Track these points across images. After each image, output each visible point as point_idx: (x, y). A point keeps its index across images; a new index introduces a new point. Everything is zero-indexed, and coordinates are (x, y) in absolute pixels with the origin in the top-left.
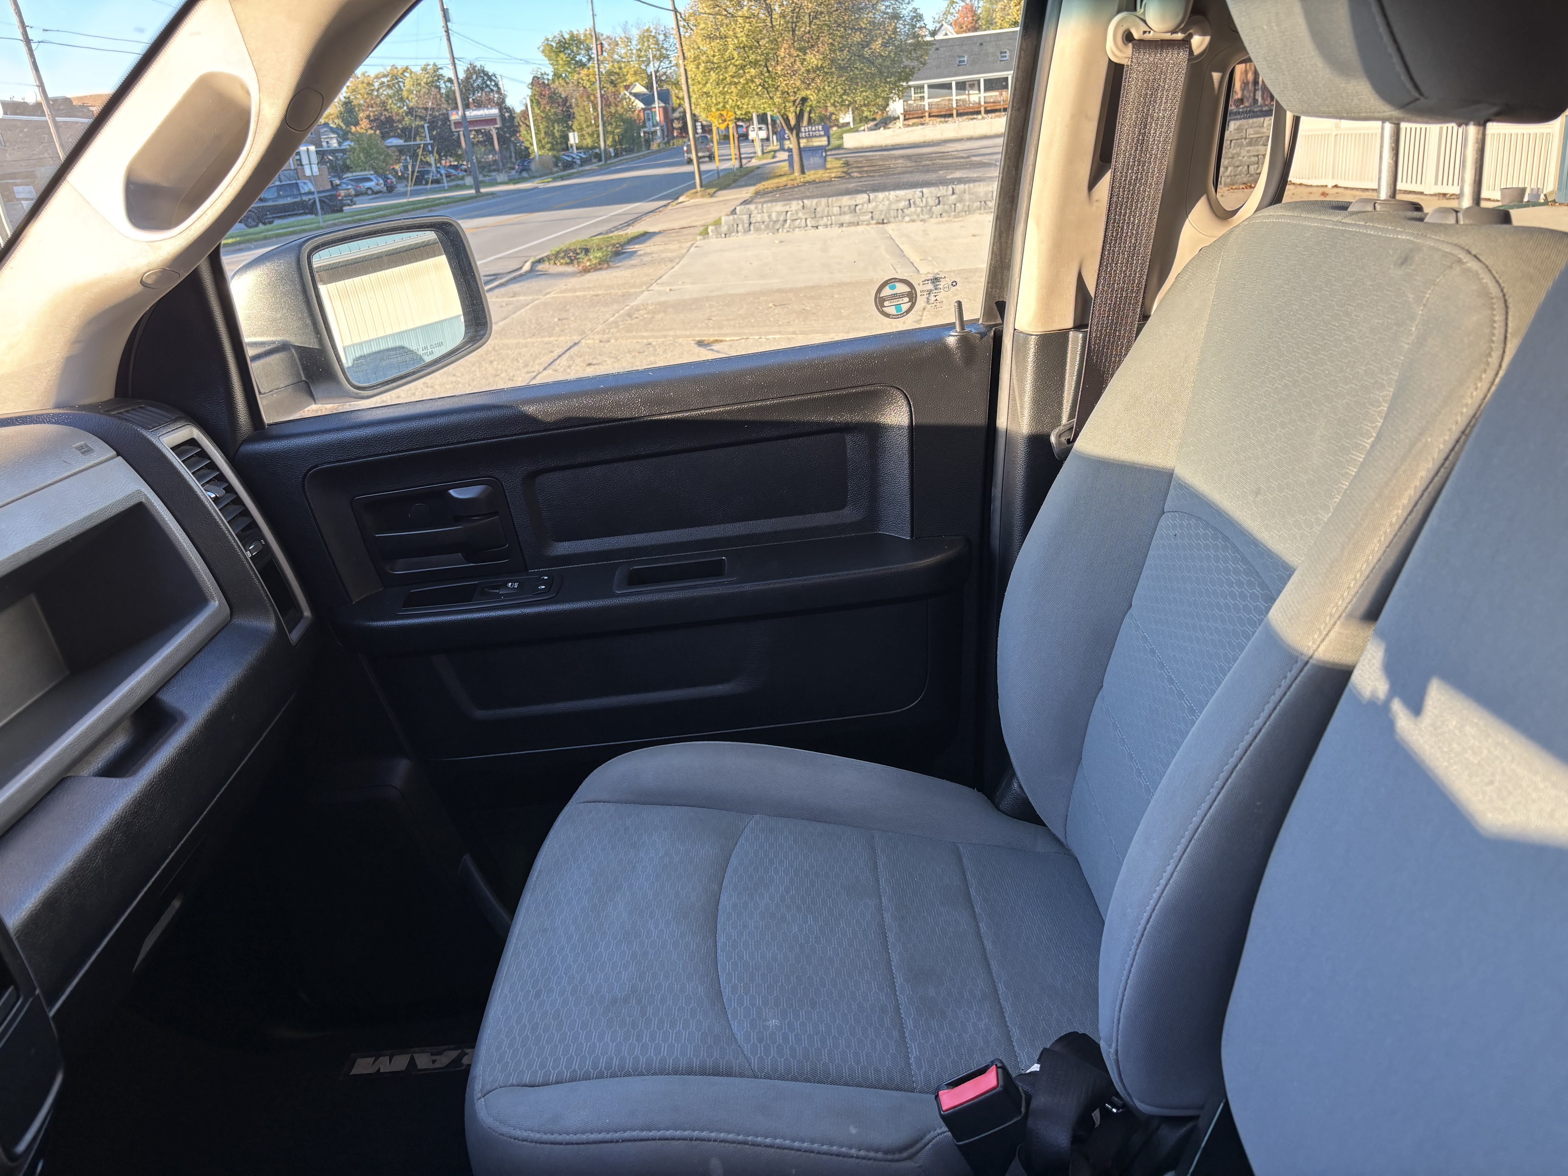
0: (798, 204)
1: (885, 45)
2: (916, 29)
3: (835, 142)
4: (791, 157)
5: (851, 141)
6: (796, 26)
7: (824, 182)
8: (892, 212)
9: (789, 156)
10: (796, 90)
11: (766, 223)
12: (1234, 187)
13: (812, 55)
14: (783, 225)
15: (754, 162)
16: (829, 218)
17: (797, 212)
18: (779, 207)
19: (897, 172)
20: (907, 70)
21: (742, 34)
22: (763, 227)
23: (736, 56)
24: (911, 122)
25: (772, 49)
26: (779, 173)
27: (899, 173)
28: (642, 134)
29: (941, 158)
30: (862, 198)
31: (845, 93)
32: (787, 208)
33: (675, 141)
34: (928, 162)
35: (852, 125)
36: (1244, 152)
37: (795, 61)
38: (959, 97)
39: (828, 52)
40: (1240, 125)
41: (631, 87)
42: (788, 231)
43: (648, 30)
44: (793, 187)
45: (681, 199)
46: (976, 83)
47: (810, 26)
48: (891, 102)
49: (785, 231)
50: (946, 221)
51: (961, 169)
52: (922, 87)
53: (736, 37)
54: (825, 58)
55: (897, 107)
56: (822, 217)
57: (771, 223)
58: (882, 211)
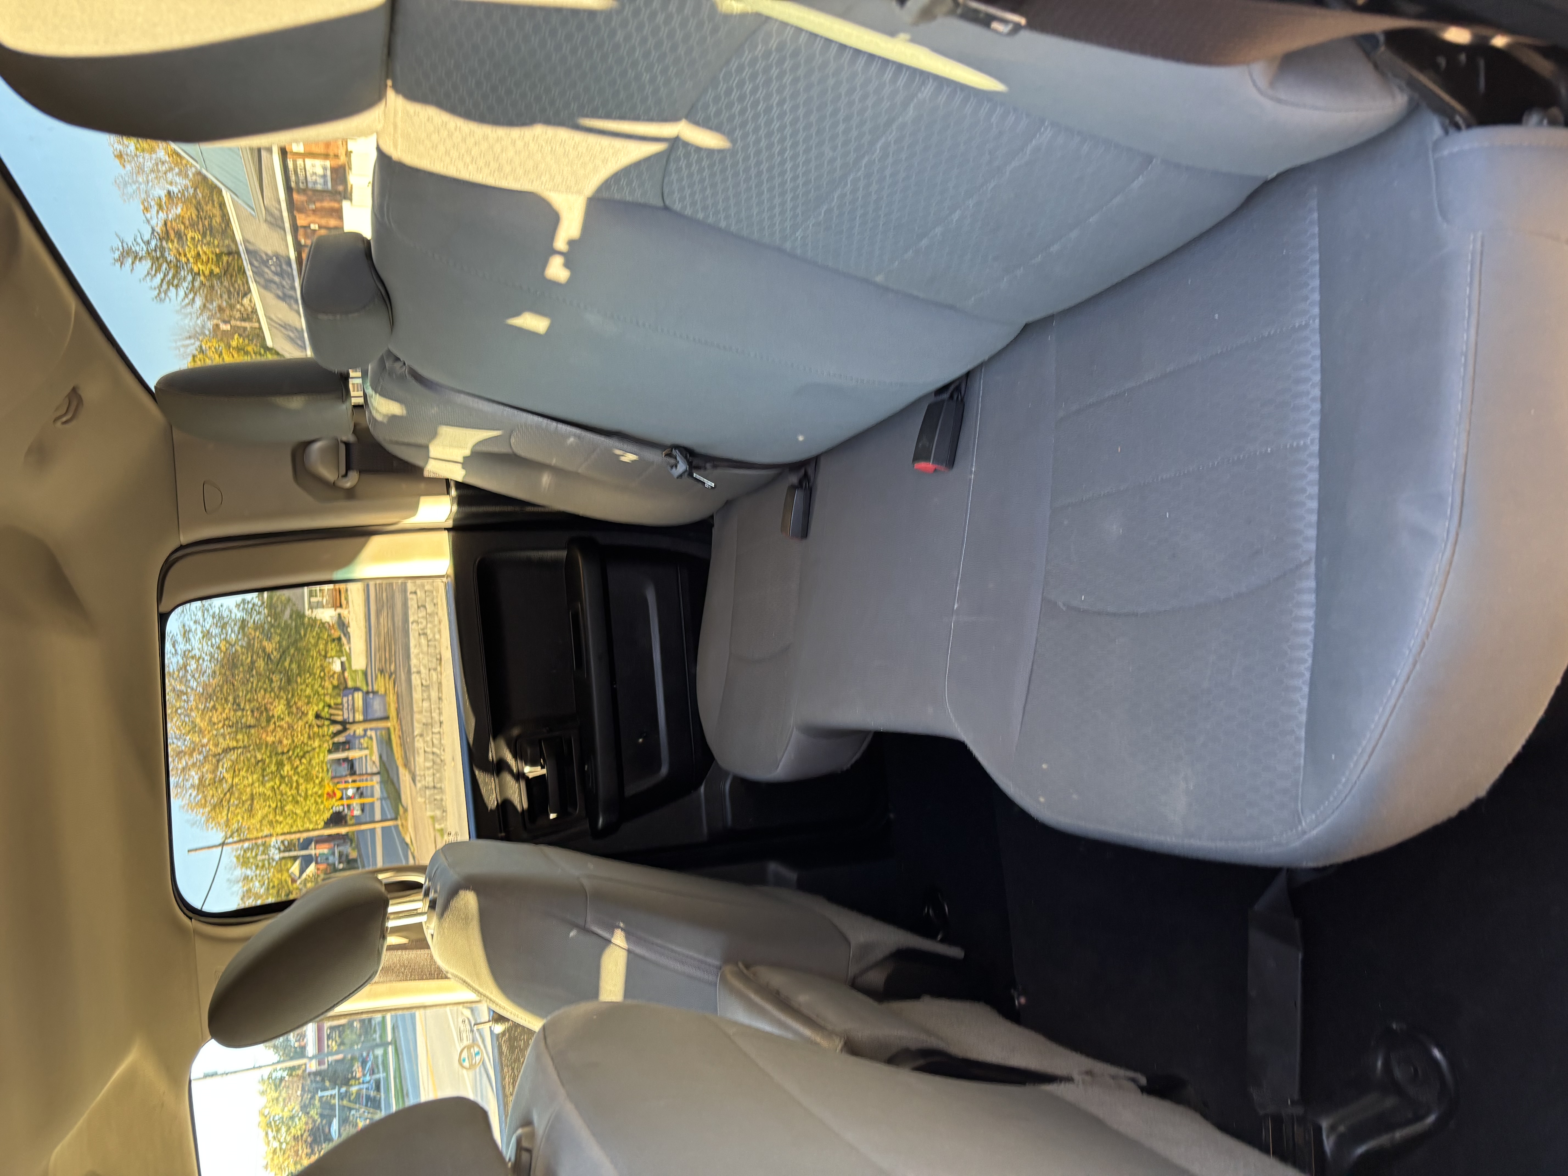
0: (418, 741)
1: (269, 639)
6: (245, 724)
7: (398, 704)
9: (371, 729)
10: (307, 725)
13: (275, 709)
14: (438, 755)
15: (376, 758)
17: (425, 742)
19: (392, 629)
20: (293, 615)
21: (250, 778)
22: (438, 775)
23: (272, 784)
25: (266, 748)
26: (388, 740)
27: (394, 628)
30: (415, 680)
31: (313, 674)
32: (421, 752)
35: (344, 659)
37: (279, 726)
39: (273, 694)
41: (293, 876)
42: (443, 751)
43: (238, 858)
44: (402, 731)
45: (408, 840)
47: (246, 711)
48: (323, 621)
49: (442, 754)
53: (253, 784)
54: (278, 697)
55: (328, 615)
56: (432, 718)
57: (435, 766)
58: (429, 661)
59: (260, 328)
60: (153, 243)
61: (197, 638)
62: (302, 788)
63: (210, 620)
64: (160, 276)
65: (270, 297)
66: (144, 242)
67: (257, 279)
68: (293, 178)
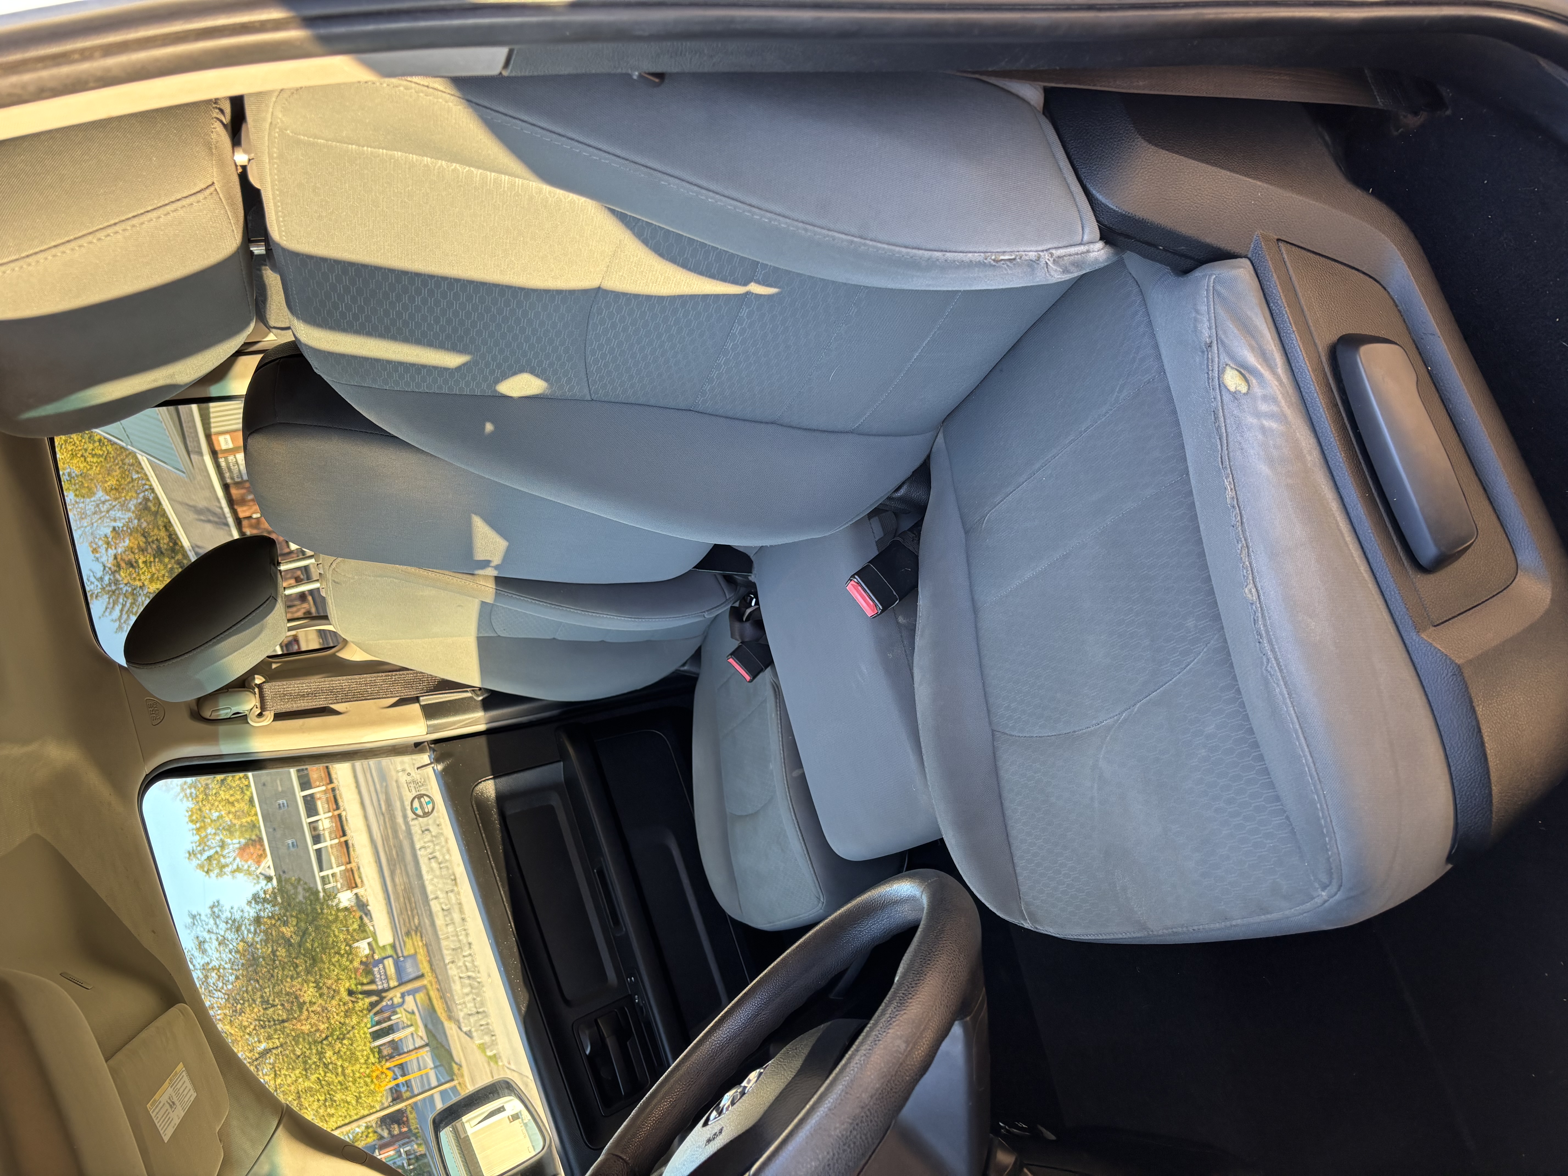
0: (451, 968)
1: (285, 923)
2: (268, 896)
3: (389, 952)
4: (409, 993)
5: (385, 937)
6: (278, 1020)
7: (428, 951)
8: (443, 873)
9: (409, 995)
10: (341, 1003)
11: (475, 997)
13: (305, 995)
14: (474, 979)
15: (422, 1032)
16: (459, 934)
17: (459, 968)
18: (456, 987)
19: (407, 882)
20: (307, 894)
21: (292, 1075)
22: (478, 999)
24: (358, 881)
25: (304, 1039)
26: (428, 1001)
27: (408, 877)
28: (411, 1167)
29: (388, 841)
30: (435, 906)
31: (338, 953)
32: (457, 978)
33: (412, 1128)
34: (394, 853)
35: (370, 940)
37: (312, 1012)
38: (328, 838)
39: (300, 979)
42: (479, 972)
44: (438, 982)
46: (312, 825)
47: (276, 1006)
48: (342, 906)
49: (478, 975)
52: (323, 878)
53: (296, 1081)
54: (306, 981)
55: (345, 899)
56: (459, 941)
57: (473, 991)
58: (444, 883)
60: (107, 578)
61: (213, 948)
62: (348, 1071)
63: (223, 926)
64: (118, 608)
66: (97, 580)
68: (227, 475)
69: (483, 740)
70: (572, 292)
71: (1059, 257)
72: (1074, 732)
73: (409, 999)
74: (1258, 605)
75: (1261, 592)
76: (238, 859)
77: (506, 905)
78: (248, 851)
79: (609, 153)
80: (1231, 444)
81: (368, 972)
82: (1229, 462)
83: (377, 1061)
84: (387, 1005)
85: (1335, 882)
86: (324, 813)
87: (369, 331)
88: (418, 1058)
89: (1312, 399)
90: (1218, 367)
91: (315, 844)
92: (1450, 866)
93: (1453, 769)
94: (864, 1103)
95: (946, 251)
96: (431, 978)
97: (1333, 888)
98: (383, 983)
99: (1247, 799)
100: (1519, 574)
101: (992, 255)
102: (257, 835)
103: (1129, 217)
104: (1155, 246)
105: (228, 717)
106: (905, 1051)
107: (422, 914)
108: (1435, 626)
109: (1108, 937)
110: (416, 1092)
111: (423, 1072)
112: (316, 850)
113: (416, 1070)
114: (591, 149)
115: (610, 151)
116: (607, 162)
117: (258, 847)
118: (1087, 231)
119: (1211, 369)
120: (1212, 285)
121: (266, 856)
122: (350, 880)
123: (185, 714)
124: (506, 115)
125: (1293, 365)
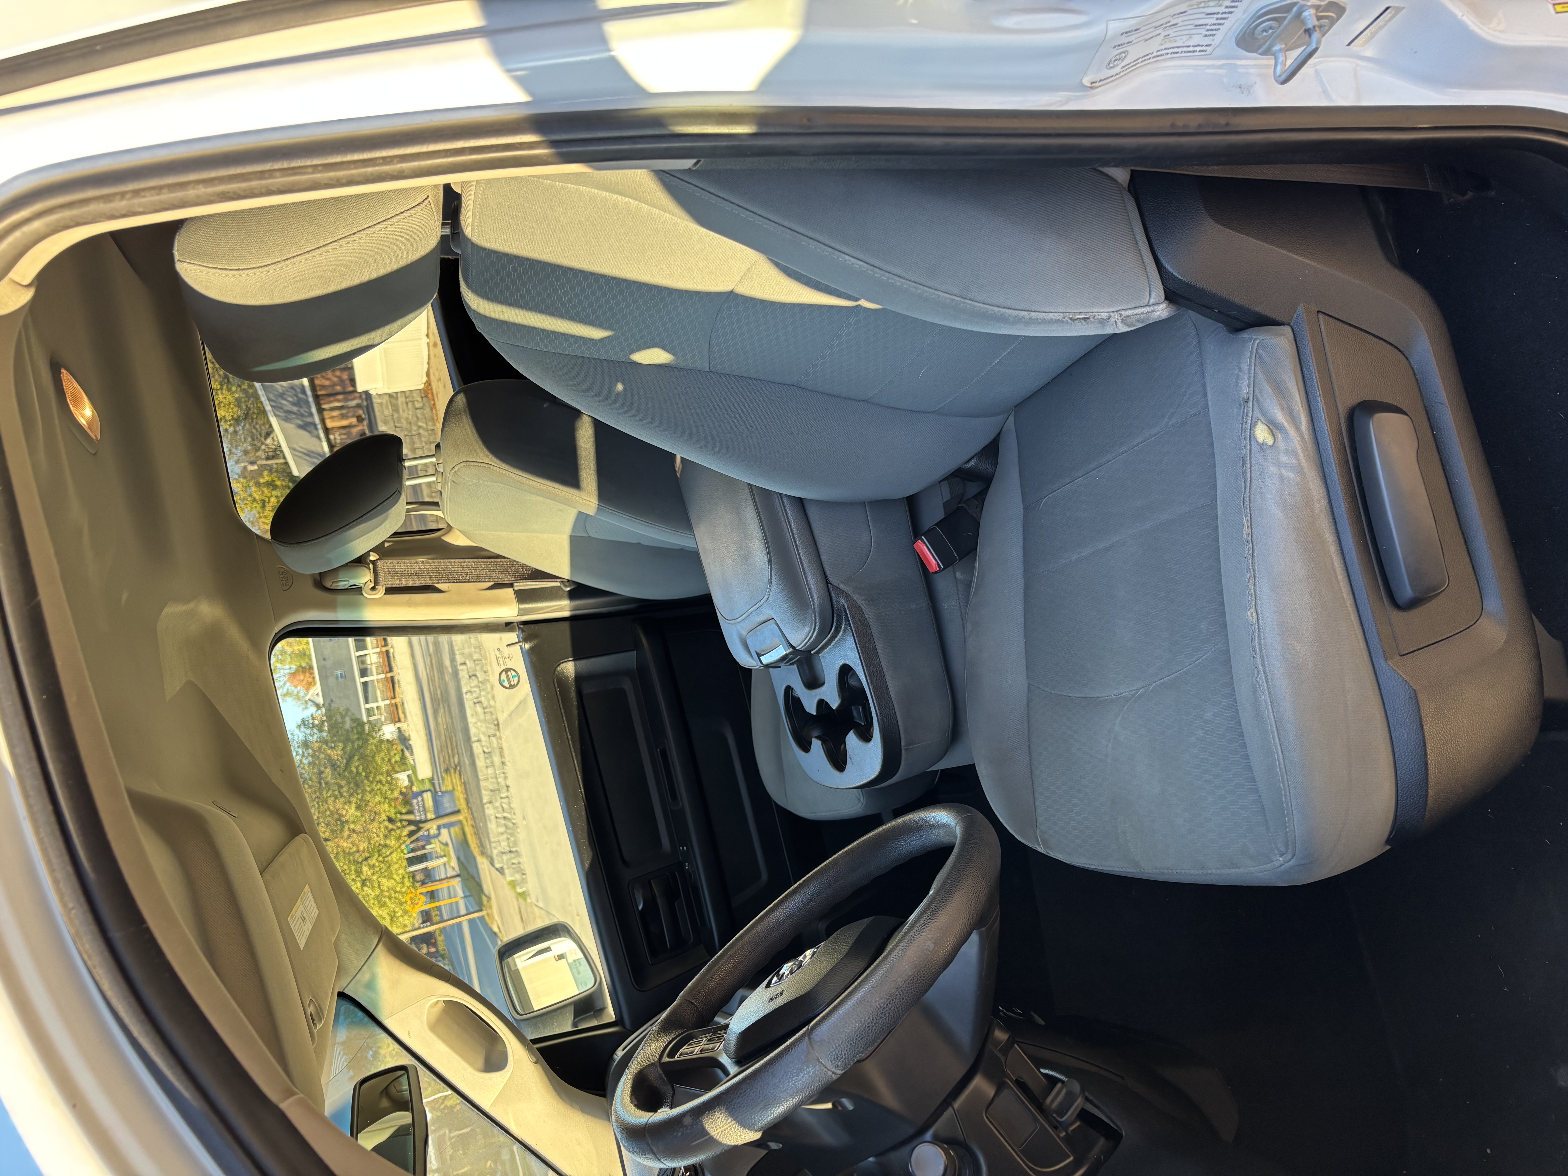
0: (488, 808)
1: (333, 750)
2: (316, 723)
3: (428, 786)
4: (445, 826)
5: (424, 771)
7: (466, 789)
8: (487, 718)
9: (444, 828)
10: (382, 828)
11: (509, 837)
12: (436, 418)
13: (347, 813)
14: (509, 819)
15: (454, 863)
16: (498, 776)
17: (496, 808)
18: (492, 826)
19: (450, 721)
20: (355, 725)
22: (512, 839)
24: (402, 716)
25: (345, 857)
26: (462, 836)
27: (451, 718)
29: (433, 681)
30: (477, 748)
31: (380, 782)
32: (493, 818)
33: (440, 949)
34: (439, 693)
35: (410, 772)
36: (405, 415)
37: (354, 829)
38: (375, 672)
39: (343, 798)
40: (382, 422)
42: (514, 814)
44: (474, 818)
45: (496, 929)
46: (360, 659)
47: (321, 824)
48: (385, 738)
49: (514, 817)
50: (491, 666)
51: (442, 660)
52: (368, 710)
54: (348, 801)
55: (389, 731)
56: (498, 783)
57: (508, 831)
58: (487, 727)
59: (286, 463)
62: (385, 888)
65: (290, 427)
67: (277, 413)
69: (566, 625)
70: (708, 294)
71: (1127, 316)
72: (1098, 697)
73: (444, 832)
74: (1257, 627)
75: (1260, 616)
76: (288, 684)
77: (578, 773)
78: (298, 677)
79: (763, 217)
80: (1253, 488)
81: (407, 802)
82: (1250, 503)
83: (411, 885)
84: (423, 836)
85: (1290, 851)
86: (373, 648)
87: (531, 307)
88: (449, 887)
89: (1327, 455)
90: (1251, 421)
91: (362, 677)
92: (1388, 847)
93: (1399, 772)
94: (899, 985)
95: (1031, 311)
96: (467, 815)
97: (1289, 856)
98: (420, 815)
99: (1231, 776)
100: (1482, 616)
101: (1069, 315)
102: (307, 664)
103: (1191, 285)
104: (1212, 309)
105: (346, 588)
106: (933, 949)
107: (462, 754)
108: (1401, 656)
109: (1108, 869)
110: (445, 917)
111: (453, 900)
112: (363, 683)
113: (446, 898)
114: (748, 213)
115: (764, 215)
116: (760, 223)
117: (308, 675)
118: (1153, 295)
119: (1245, 421)
120: (1255, 348)
121: (315, 683)
122: (394, 714)
123: (310, 583)
124: (681, 180)
125: (1315, 424)
